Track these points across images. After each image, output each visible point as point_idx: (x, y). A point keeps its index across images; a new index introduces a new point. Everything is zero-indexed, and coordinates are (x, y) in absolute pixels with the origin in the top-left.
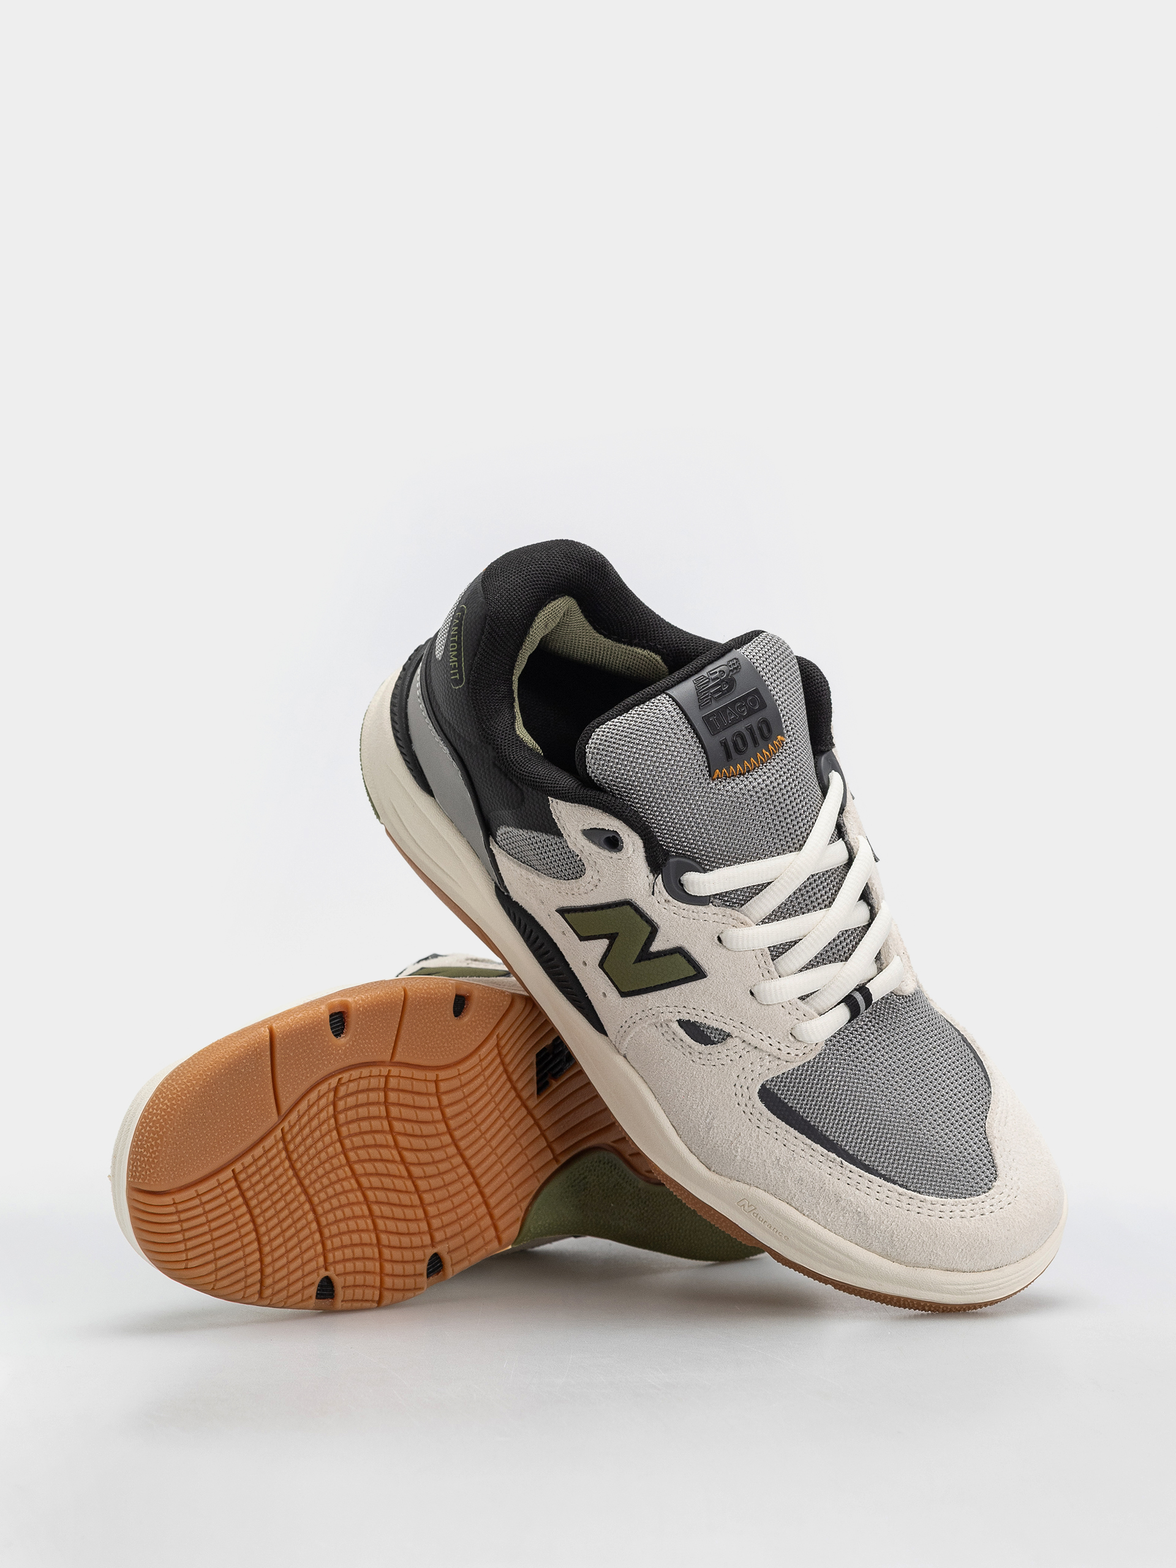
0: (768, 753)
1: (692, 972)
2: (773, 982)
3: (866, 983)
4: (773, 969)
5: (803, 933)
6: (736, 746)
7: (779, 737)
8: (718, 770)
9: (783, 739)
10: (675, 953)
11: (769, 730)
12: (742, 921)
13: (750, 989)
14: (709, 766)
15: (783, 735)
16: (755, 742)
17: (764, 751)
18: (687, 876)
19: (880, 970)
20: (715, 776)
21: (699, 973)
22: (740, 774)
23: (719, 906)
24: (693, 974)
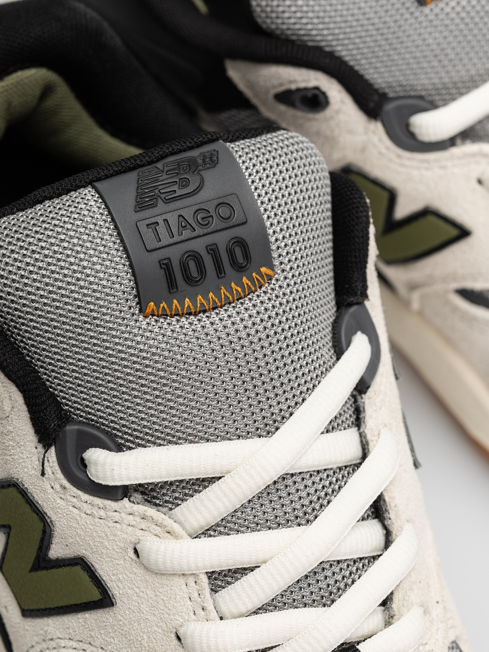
0: (239, 289)
1: (96, 595)
2: (207, 625)
3: (358, 643)
4: (210, 606)
5: (261, 557)
6: (186, 271)
7: (263, 270)
8: (152, 304)
9: (269, 272)
10: (76, 564)
11: (247, 255)
12: (168, 529)
13: (174, 630)
14: (138, 296)
15: (271, 267)
16: (220, 270)
17: (233, 285)
18: (90, 454)
19: (388, 623)
20: (149, 310)
21: (105, 598)
22: (190, 314)
23: (138, 503)
24: (97, 599)
